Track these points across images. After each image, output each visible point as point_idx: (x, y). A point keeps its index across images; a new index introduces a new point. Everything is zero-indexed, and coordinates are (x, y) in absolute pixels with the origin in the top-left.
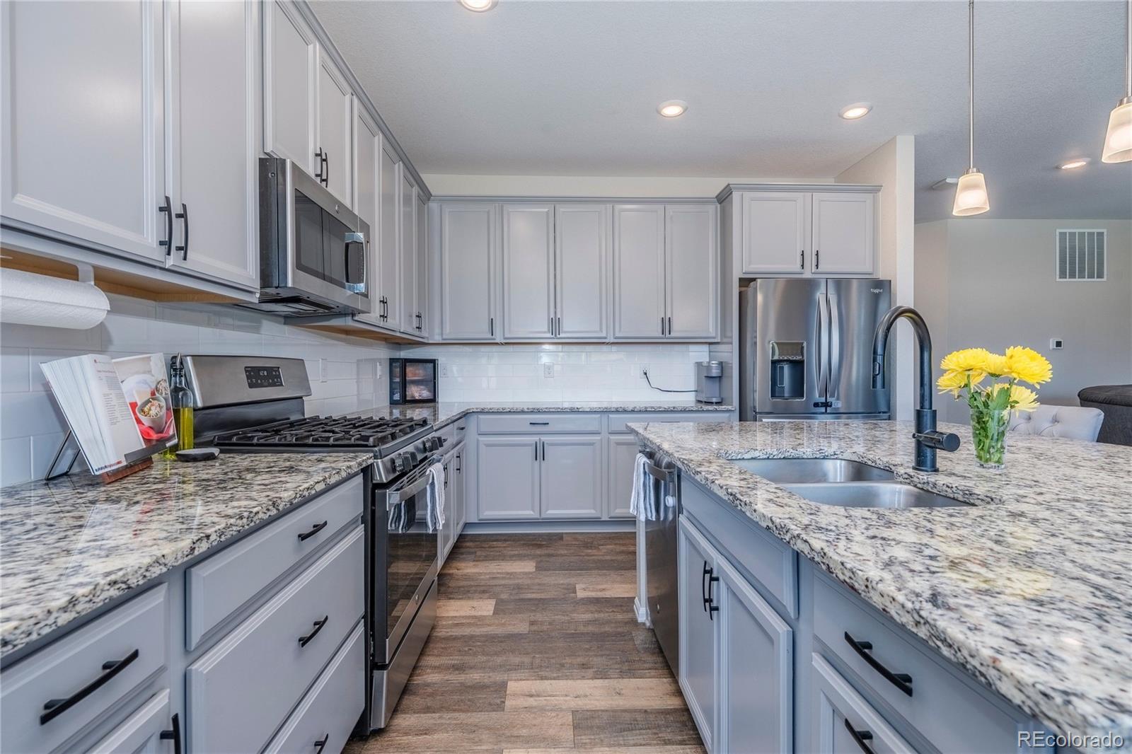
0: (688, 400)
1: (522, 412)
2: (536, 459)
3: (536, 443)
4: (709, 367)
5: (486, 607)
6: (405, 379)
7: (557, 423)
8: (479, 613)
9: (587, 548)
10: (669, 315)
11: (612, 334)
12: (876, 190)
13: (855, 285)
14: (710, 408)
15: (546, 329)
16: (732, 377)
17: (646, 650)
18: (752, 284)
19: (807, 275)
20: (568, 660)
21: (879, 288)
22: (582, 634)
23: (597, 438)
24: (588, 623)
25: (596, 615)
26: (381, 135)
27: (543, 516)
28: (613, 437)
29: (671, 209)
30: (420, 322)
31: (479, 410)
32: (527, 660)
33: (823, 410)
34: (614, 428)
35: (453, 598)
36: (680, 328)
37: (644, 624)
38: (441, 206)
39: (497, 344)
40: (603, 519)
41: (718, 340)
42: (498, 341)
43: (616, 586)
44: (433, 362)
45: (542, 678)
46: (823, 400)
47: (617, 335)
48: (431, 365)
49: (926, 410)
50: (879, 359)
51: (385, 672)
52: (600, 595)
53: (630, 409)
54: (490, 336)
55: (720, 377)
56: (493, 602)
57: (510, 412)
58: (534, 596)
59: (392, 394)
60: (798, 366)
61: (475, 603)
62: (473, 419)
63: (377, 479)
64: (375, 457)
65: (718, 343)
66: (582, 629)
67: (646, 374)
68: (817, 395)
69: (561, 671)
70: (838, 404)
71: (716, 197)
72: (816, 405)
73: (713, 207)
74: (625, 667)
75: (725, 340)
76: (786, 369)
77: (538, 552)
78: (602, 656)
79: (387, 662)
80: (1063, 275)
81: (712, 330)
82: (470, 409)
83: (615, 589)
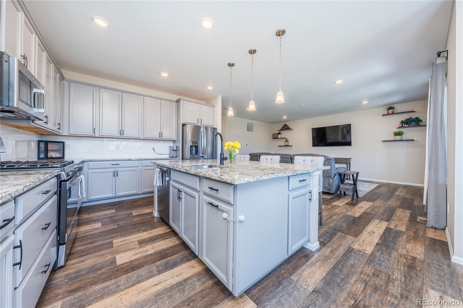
0: (167, 156)
1: (109, 161)
2: (114, 176)
3: (114, 171)
4: (173, 147)
5: (98, 225)
6: (48, 149)
7: (122, 164)
8: (95, 227)
9: (134, 202)
10: (161, 132)
11: (143, 137)
12: (214, 107)
13: (209, 128)
14: (174, 158)
15: (118, 133)
16: (180, 150)
17: (158, 222)
18: (185, 125)
19: (199, 125)
20: (133, 230)
21: (214, 129)
22: (137, 223)
23: (138, 168)
24: (139, 220)
25: (141, 218)
26: (46, 52)
27: (117, 195)
28: (143, 168)
29: (163, 102)
30: (60, 127)
31: (89, 160)
32: (118, 234)
33: (202, 158)
34: (144, 165)
35: (82, 226)
36: (165, 136)
37: (157, 217)
38: (69, 83)
39: (96, 137)
40: (139, 193)
41: (176, 140)
42: (97, 136)
43: (147, 210)
44: (63, 143)
45: (125, 237)
46: (202, 156)
47: (145, 137)
48: (62, 144)
49: (222, 153)
50: (214, 142)
51: (65, 245)
52: (142, 213)
53: (149, 159)
54: (93, 134)
55: (176, 150)
56: (101, 223)
57: (103, 161)
58: (117, 218)
59: (39, 155)
60: (197, 147)
61: (92, 225)
62: (86, 164)
63: (62, 179)
64: (62, 171)
65: (176, 141)
66: (137, 222)
67: (154, 149)
68: (201, 154)
69: (132, 233)
70: (206, 157)
71: (176, 101)
72: (201, 157)
73: (175, 103)
74: (153, 227)
75: (178, 140)
76: (194, 148)
77: (115, 207)
78: (144, 227)
79: (66, 241)
80: (247, 131)
81: (174, 137)
82: (85, 160)
83: (147, 211)
